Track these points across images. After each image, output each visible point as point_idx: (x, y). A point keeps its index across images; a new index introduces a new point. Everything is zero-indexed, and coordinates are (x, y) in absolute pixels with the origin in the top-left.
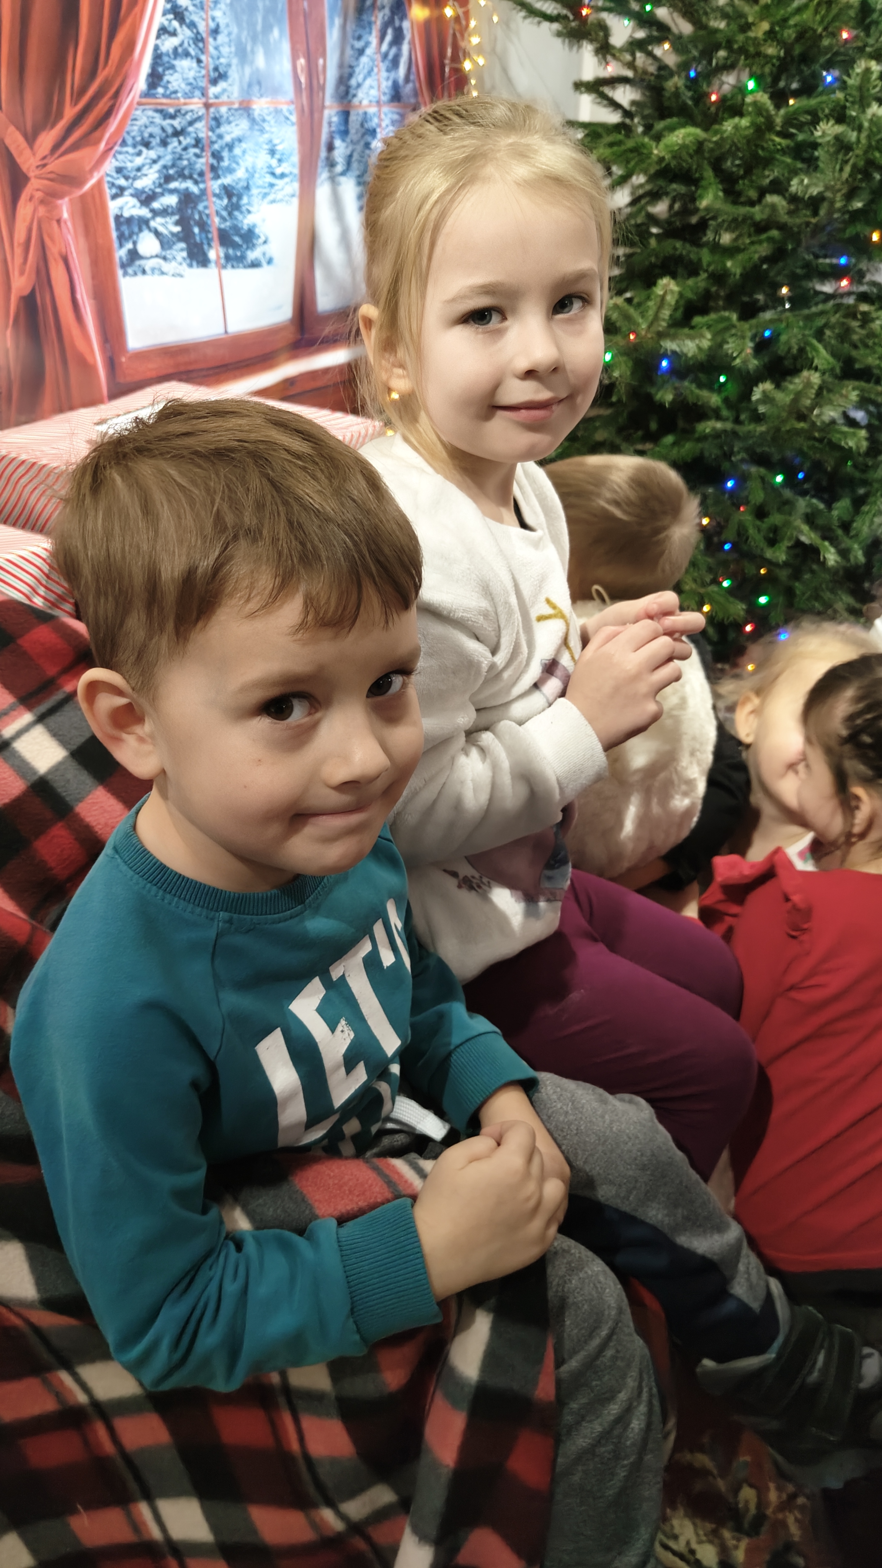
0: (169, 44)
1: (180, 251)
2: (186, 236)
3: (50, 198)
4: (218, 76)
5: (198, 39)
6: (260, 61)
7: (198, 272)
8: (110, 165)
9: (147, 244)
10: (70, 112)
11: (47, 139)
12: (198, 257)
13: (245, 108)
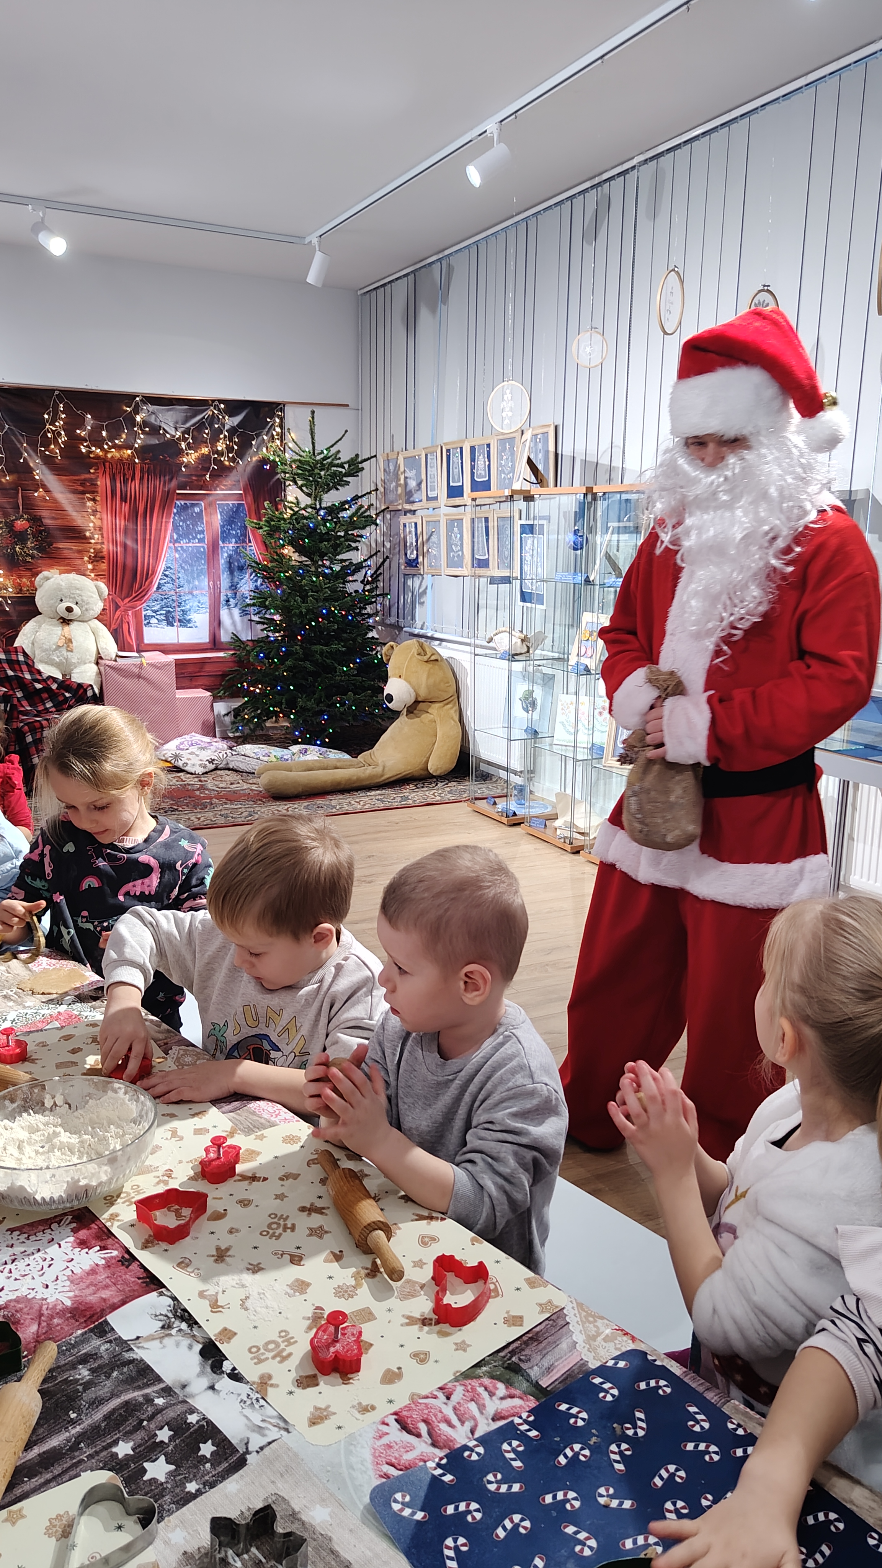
0: (163, 581)
1: (165, 623)
2: (167, 619)
3: (126, 611)
4: (180, 587)
5: (172, 580)
6: (196, 583)
7: (169, 627)
8: (145, 605)
9: (154, 621)
10: (134, 595)
11: (127, 600)
12: (170, 624)
13: (191, 593)
